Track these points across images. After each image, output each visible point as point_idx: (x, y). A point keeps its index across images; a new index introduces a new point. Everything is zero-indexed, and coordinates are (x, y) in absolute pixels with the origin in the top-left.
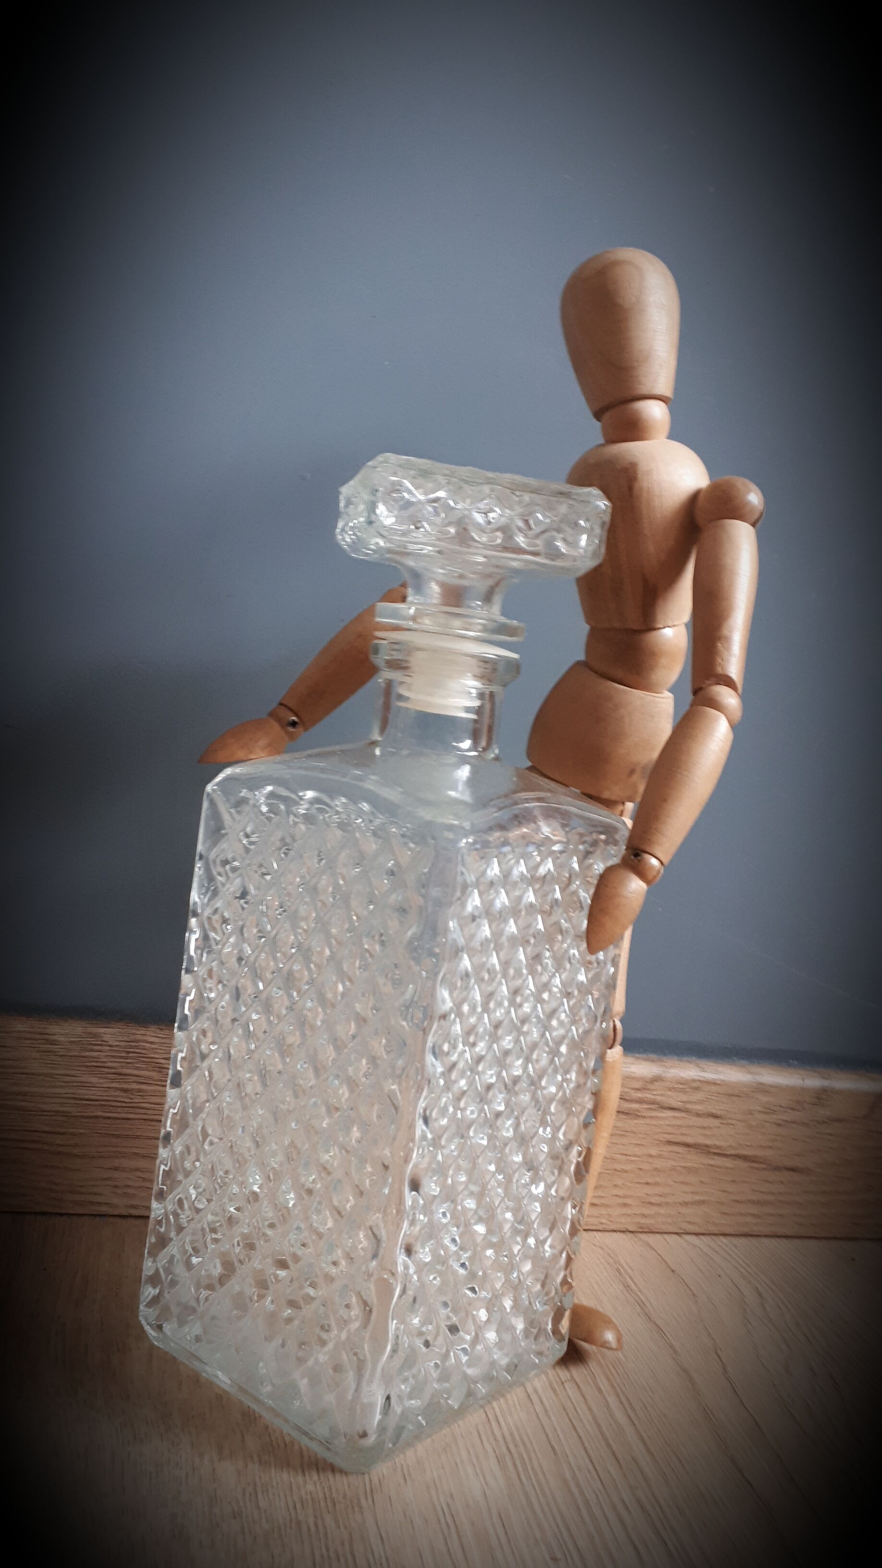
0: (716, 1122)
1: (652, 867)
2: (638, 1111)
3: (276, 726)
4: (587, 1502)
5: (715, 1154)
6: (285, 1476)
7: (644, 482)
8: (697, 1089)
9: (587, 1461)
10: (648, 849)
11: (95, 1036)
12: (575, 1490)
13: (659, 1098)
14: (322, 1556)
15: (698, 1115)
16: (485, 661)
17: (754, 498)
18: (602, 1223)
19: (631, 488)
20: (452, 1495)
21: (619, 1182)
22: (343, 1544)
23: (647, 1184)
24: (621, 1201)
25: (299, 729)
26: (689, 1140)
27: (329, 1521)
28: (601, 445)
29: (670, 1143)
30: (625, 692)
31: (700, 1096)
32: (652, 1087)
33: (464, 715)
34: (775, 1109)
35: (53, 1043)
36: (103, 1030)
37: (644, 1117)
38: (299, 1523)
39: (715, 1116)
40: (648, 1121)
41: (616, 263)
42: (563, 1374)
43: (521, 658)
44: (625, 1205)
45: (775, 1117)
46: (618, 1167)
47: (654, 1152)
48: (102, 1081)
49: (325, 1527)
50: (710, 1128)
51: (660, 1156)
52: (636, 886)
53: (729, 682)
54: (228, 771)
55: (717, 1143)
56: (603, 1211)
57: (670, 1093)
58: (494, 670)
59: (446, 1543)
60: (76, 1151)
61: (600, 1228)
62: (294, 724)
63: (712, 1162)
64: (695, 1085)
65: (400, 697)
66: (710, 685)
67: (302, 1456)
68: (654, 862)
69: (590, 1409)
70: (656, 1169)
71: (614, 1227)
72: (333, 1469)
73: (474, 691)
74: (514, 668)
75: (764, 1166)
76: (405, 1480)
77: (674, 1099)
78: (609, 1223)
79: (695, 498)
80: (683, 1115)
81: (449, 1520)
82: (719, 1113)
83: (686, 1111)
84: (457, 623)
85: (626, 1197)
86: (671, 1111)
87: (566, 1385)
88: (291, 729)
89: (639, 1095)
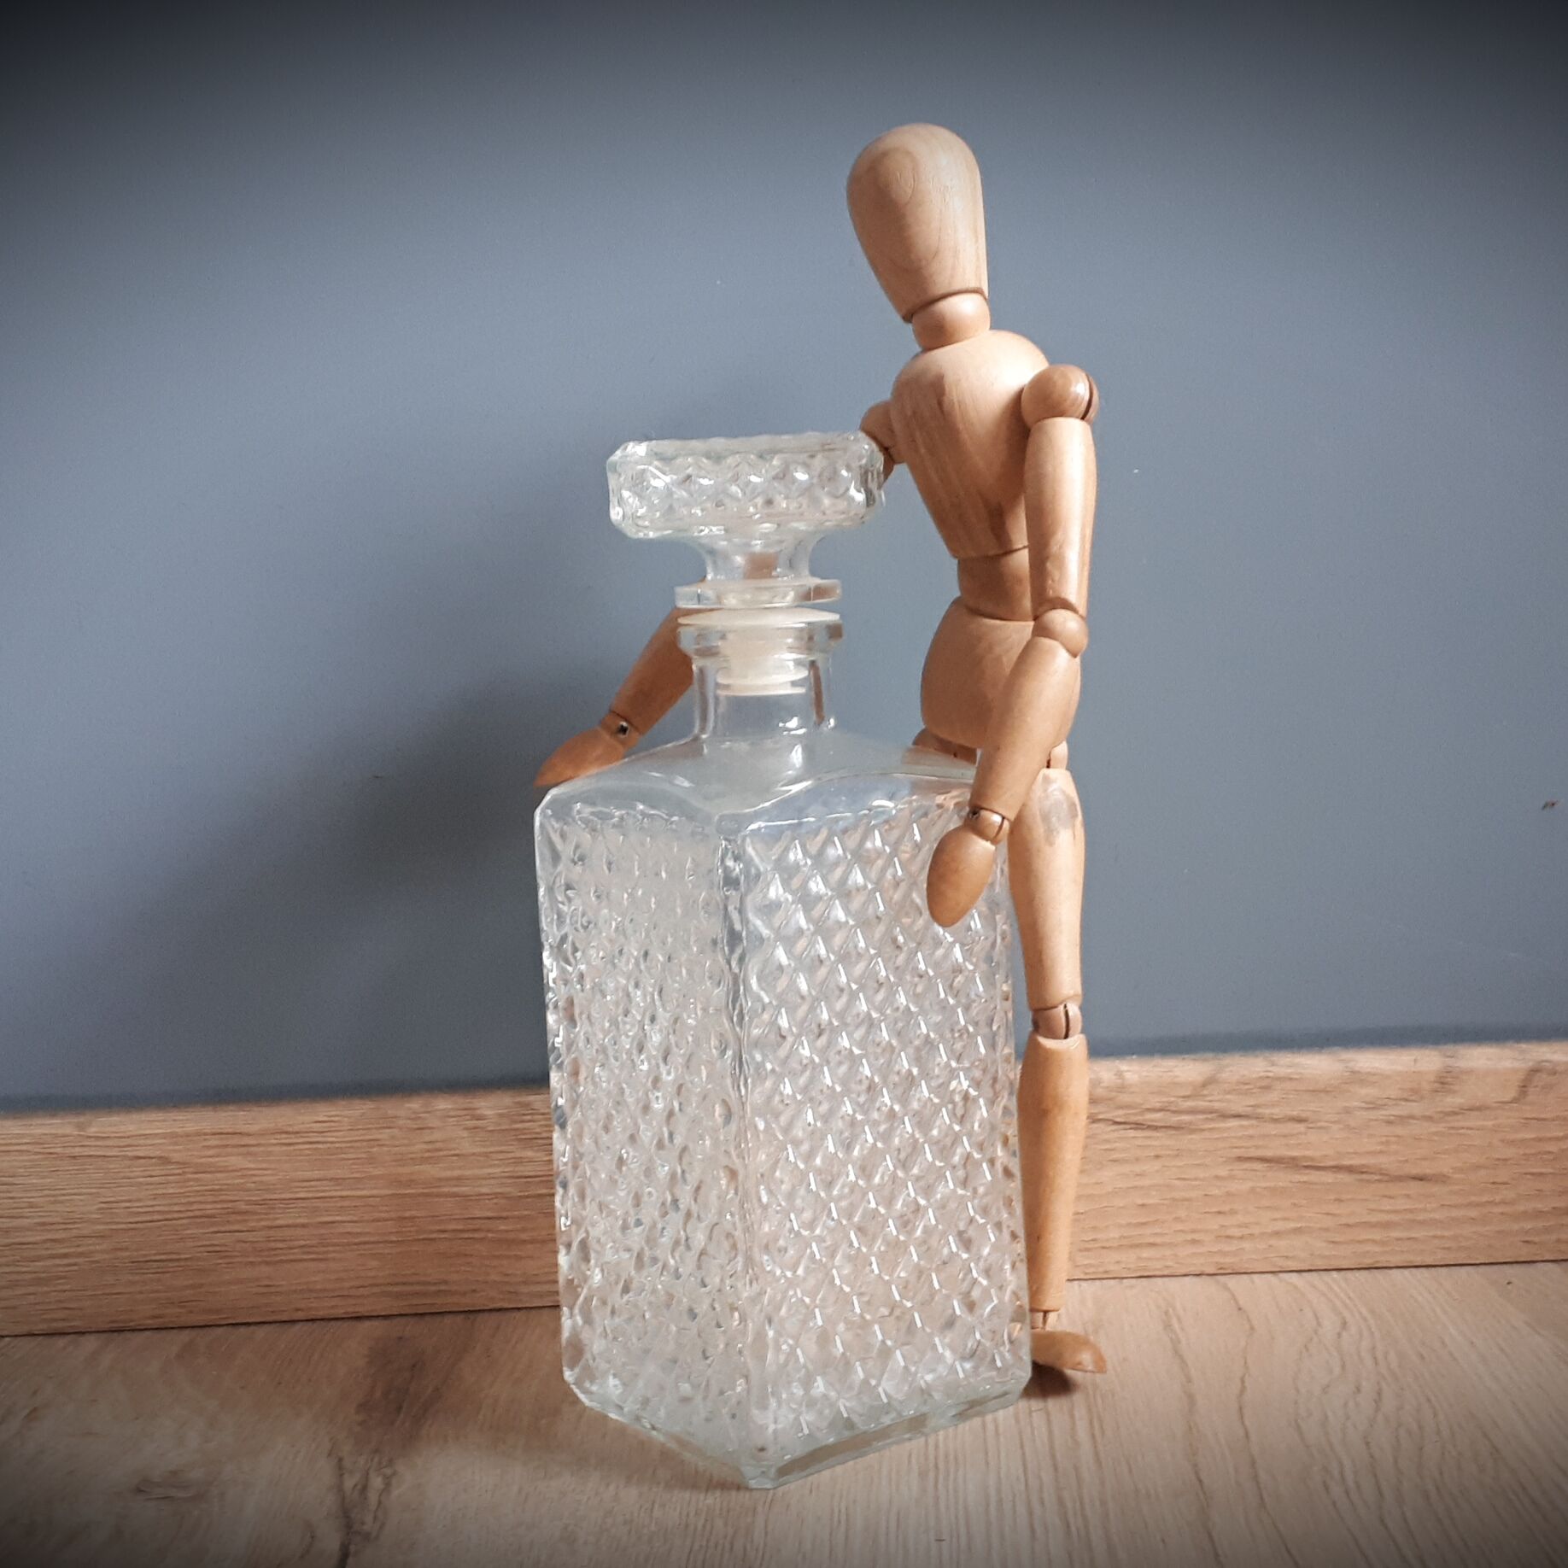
0: (1301, 1127)
1: (991, 824)
2: (1191, 1123)
3: (606, 737)
4: (1000, 1501)
5: (1307, 1167)
6: (687, 1495)
7: (954, 394)
8: (1267, 1088)
9: (1021, 1470)
10: (984, 806)
11: (527, 1105)
12: (992, 1492)
13: (1217, 1105)
14: (701, 1546)
15: (1276, 1121)
16: (801, 630)
17: (1080, 388)
18: (1167, 1267)
19: (940, 404)
20: (855, 1502)
21: (1182, 1213)
22: (725, 1537)
23: (1219, 1213)
24: (1189, 1237)
25: (632, 735)
26: (1269, 1153)
27: (719, 1523)
28: (917, 356)
29: (1240, 1159)
30: (999, 627)
31: (1273, 1096)
32: (1205, 1092)
33: (790, 691)
34: (1379, 1102)
35: (479, 1118)
36: (531, 1098)
37: (1203, 1130)
38: (687, 1526)
39: (1300, 1120)
40: (1207, 1134)
41: (885, 154)
42: (1036, 1404)
43: (841, 617)
44: (1194, 1242)
45: (1384, 1112)
46: (1176, 1195)
47: (1223, 1172)
48: (539, 1154)
49: (712, 1527)
50: (1292, 1135)
51: (1231, 1177)
52: (980, 848)
53: (1066, 605)
54: (553, 792)
55: (1308, 1153)
56: (1168, 1252)
57: (1228, 1097)
58: (811, 638)
59: (831, 1534)
60: (524, 1236)
61: (1166, 1273)
62: (623, 730)
63: (1305, 1178)
64: (1264, 1083)
65: (718, 685)
66: (1046, 611)
67: (711, 1480)
68: (997, 819)
69: (1050, 1432)
70: (1228, 1194)
71: (1184, 1271)
72: (740, 1487)
73: (791, 664)
74: (834, 631)
75: (1377, 1177)
76: (811, 1491)
77: (1239, 1104)
78: (1176, 1265)
79: (1018, 398)
80: (1254, 1122)
81: (843, 1518)
82: (1304, 1115)
83: (1258, 1118)
84: (765, 596)
85: (1193, 1231)
86: (1237, 1119)
87: (1034, 1414)
88: (622, 736)
89: (1189, 1104)
